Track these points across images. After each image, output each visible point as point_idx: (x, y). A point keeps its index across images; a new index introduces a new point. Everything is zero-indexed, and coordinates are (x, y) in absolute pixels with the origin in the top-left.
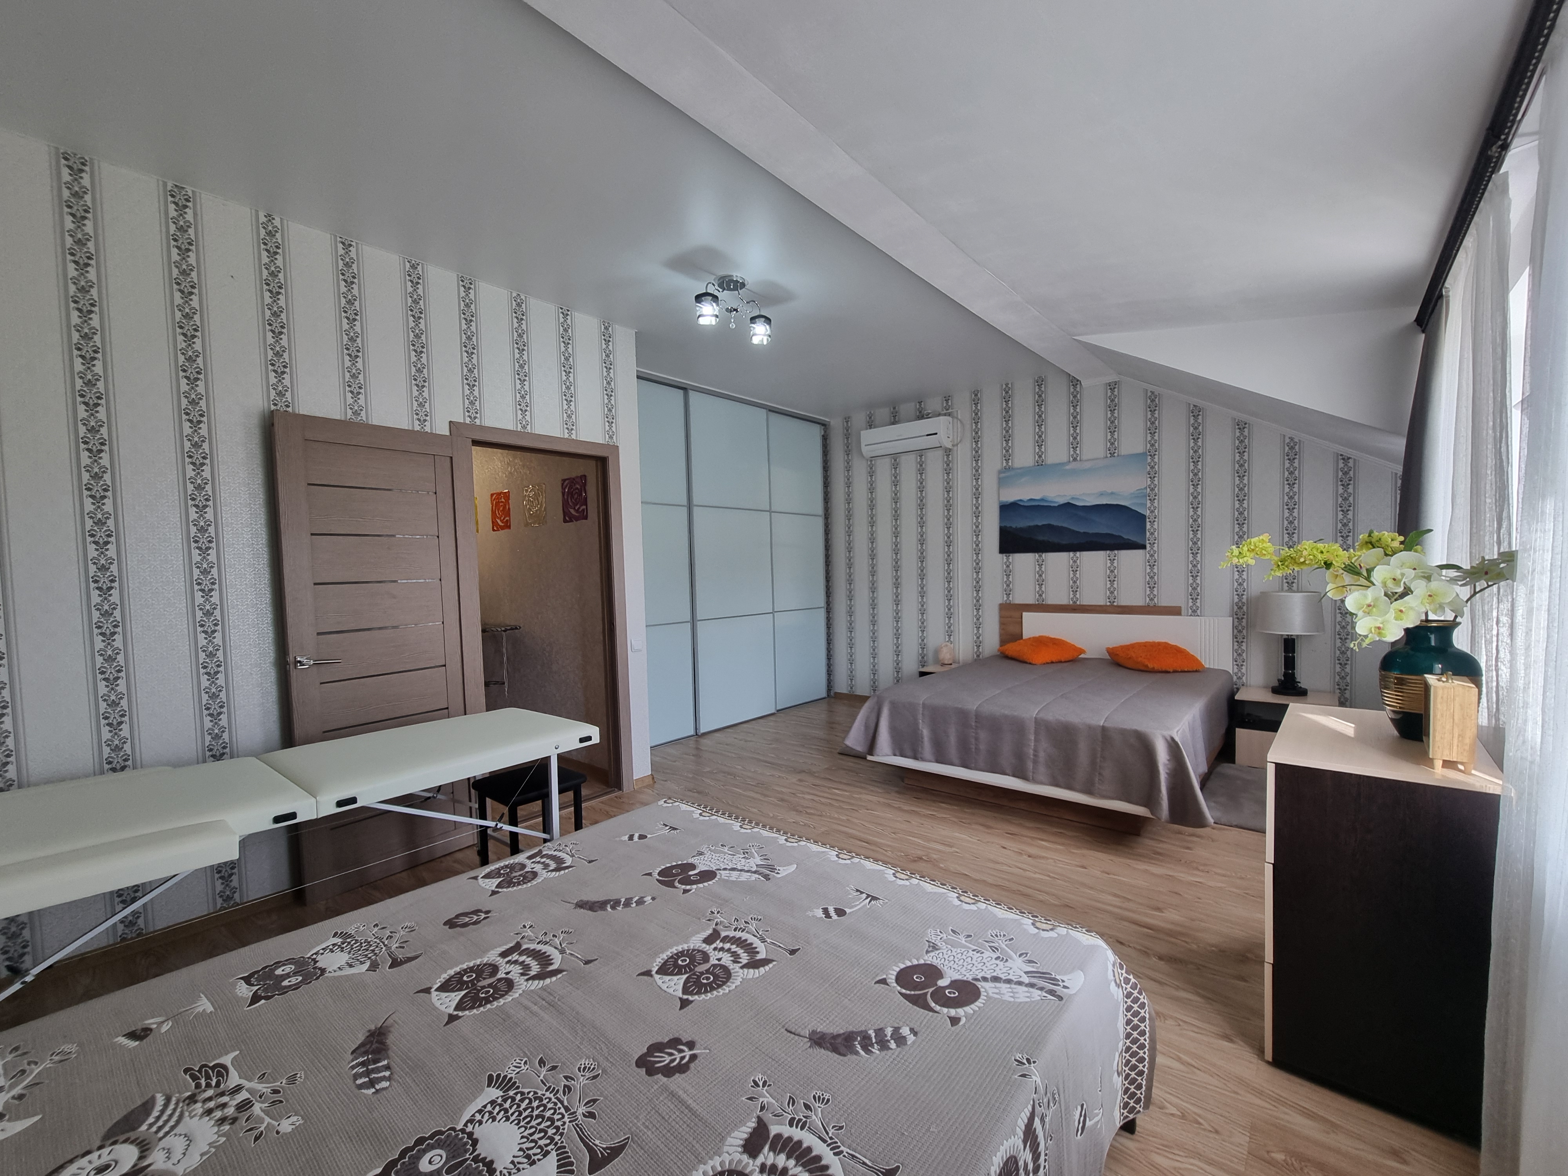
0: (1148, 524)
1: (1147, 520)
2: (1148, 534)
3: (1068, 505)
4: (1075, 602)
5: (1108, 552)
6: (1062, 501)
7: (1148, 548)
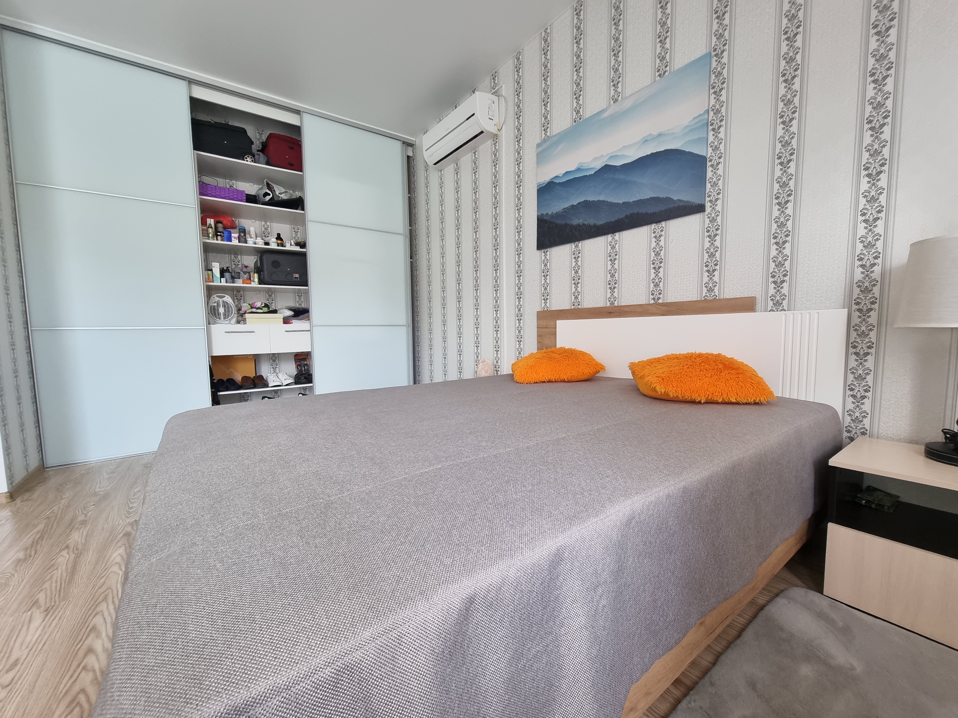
0: (709, 170)
1: (709, 164)
2: (708, 186)
3: (607, 168)
4: (612, 303)
5: (653, 226)
6: (598, 165)
7: (708, 209)
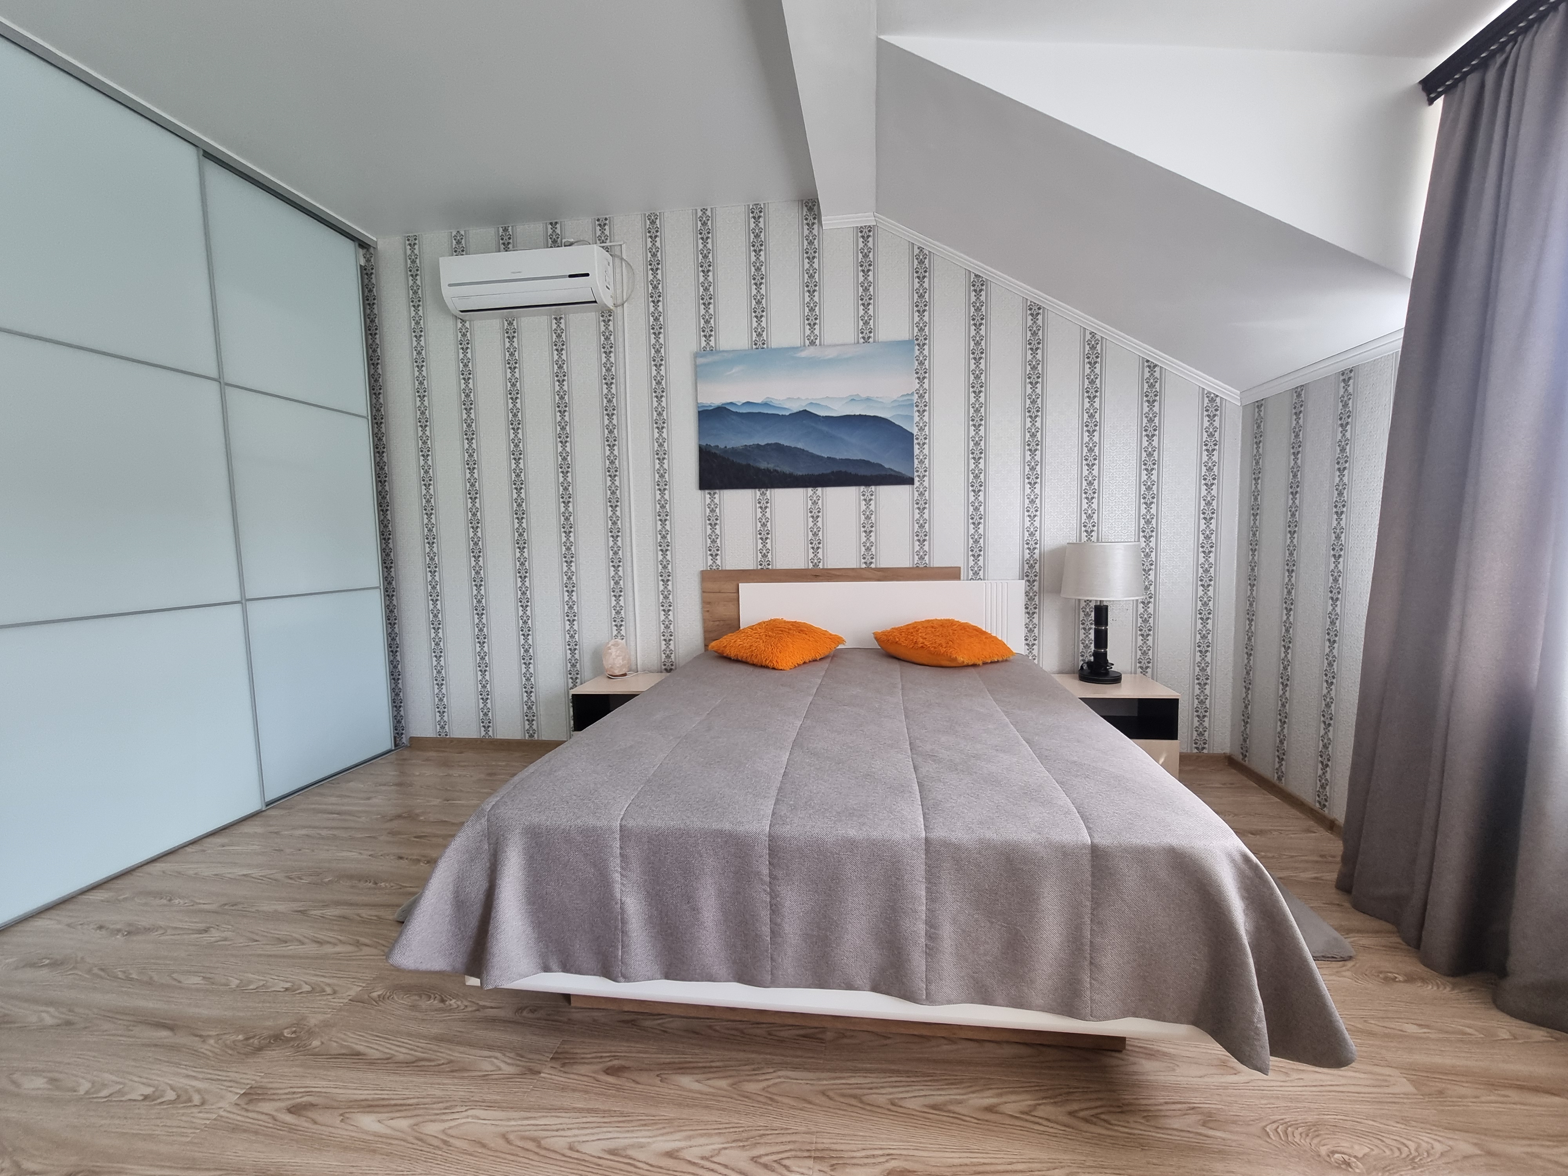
0: (916, 447)
1: (915, 441)
2: (916, 461)
3: (804, 414)
4: (815, 565)
5: (862, 488)
6: (796, 407)
7: (917, 484)
